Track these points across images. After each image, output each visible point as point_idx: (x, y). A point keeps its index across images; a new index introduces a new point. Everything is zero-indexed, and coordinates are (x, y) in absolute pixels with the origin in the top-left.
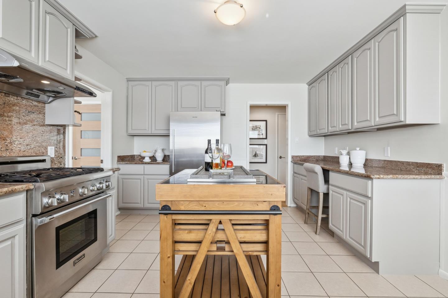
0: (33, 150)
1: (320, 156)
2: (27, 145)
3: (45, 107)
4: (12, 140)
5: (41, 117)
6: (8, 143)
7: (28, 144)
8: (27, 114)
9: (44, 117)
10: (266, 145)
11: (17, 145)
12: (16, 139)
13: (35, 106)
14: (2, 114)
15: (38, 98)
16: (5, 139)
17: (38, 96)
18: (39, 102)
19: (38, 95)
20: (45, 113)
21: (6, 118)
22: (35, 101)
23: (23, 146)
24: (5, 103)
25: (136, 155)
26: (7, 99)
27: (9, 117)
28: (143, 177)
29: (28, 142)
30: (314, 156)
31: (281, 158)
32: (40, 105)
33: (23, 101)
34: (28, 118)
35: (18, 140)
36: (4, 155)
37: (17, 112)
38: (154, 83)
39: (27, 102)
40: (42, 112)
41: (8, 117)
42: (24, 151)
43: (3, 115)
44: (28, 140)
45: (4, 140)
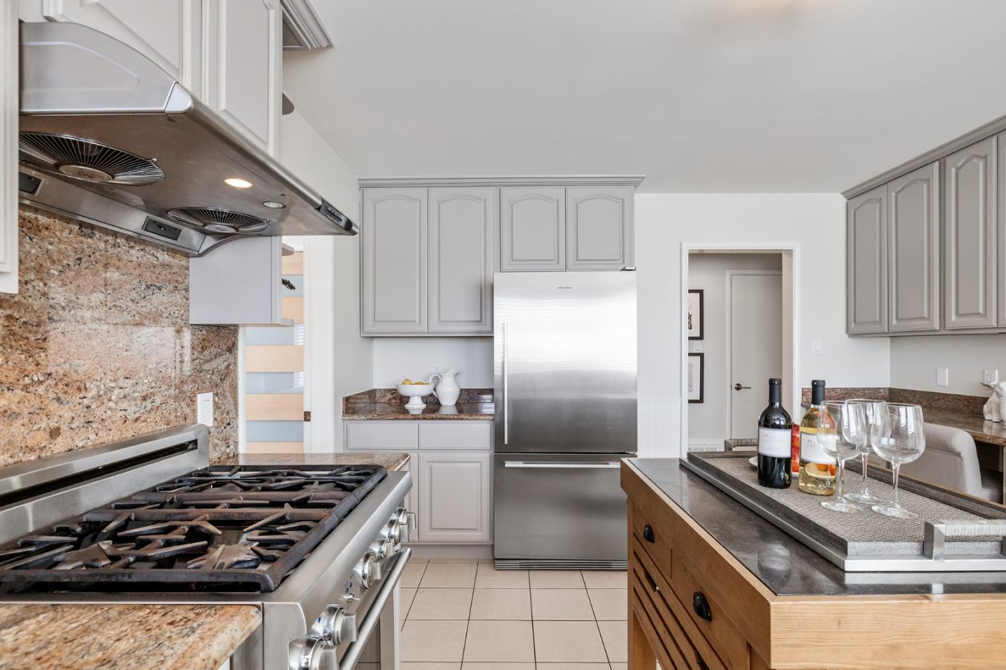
0: (159, 413)
1: (879, 388)
2: (144, 399)
3: (188, 269)
4: (102, 386)
5: (180, 301)
6: (93, 398)
7: (147, 396)
8: (143, 295)
9: (187, 299)
10: (702, 355)
11: (116, 403)
12: (115, 381)
13: (163, 265)
14: (74, 298)
15: (176, 239)
16: (82, 386)
17: (175, 234)
18: (172, 251)
19: (176, 229)
20: (188, 286)
21: (85, 310)
22: (163, 250)
23: (133, 403)
24: (80, 259)
25: (380, 390)
26: (85, 247)
27: (92, 307)
28: (416, 455)
29: (145, 388)
30: (864, 389)
31: (739, 387)
32: (177, 261)
33: (133, 252)
34: (145, 307)
35: (121, 385)
36: (80, 445)
37: (115, 289)
38: (435, 192)
39: (142, 253)
40: (180, 285)
41: (90, 307)
42: (137, 420)
43: (75, 303)
44: (146, 381)
45: (79, 389)
